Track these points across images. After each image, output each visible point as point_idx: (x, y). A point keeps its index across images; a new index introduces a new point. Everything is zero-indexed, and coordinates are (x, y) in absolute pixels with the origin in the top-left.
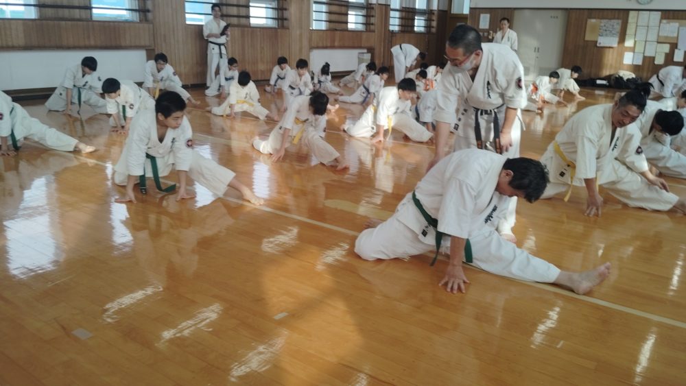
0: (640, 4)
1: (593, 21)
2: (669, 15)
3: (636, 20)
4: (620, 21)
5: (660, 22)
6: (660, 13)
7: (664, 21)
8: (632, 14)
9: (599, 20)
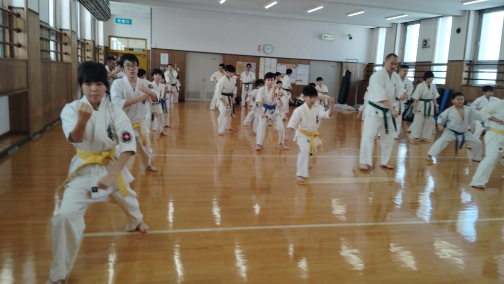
0: (266, 53)
1: (240, 63)
2: (281, 60)
3: (263, 63)
4: (255, 64)
5: (277, 65)
6: (276, 59)
7: (279, 64)
8: (261, 59)
9: (243, 62)
